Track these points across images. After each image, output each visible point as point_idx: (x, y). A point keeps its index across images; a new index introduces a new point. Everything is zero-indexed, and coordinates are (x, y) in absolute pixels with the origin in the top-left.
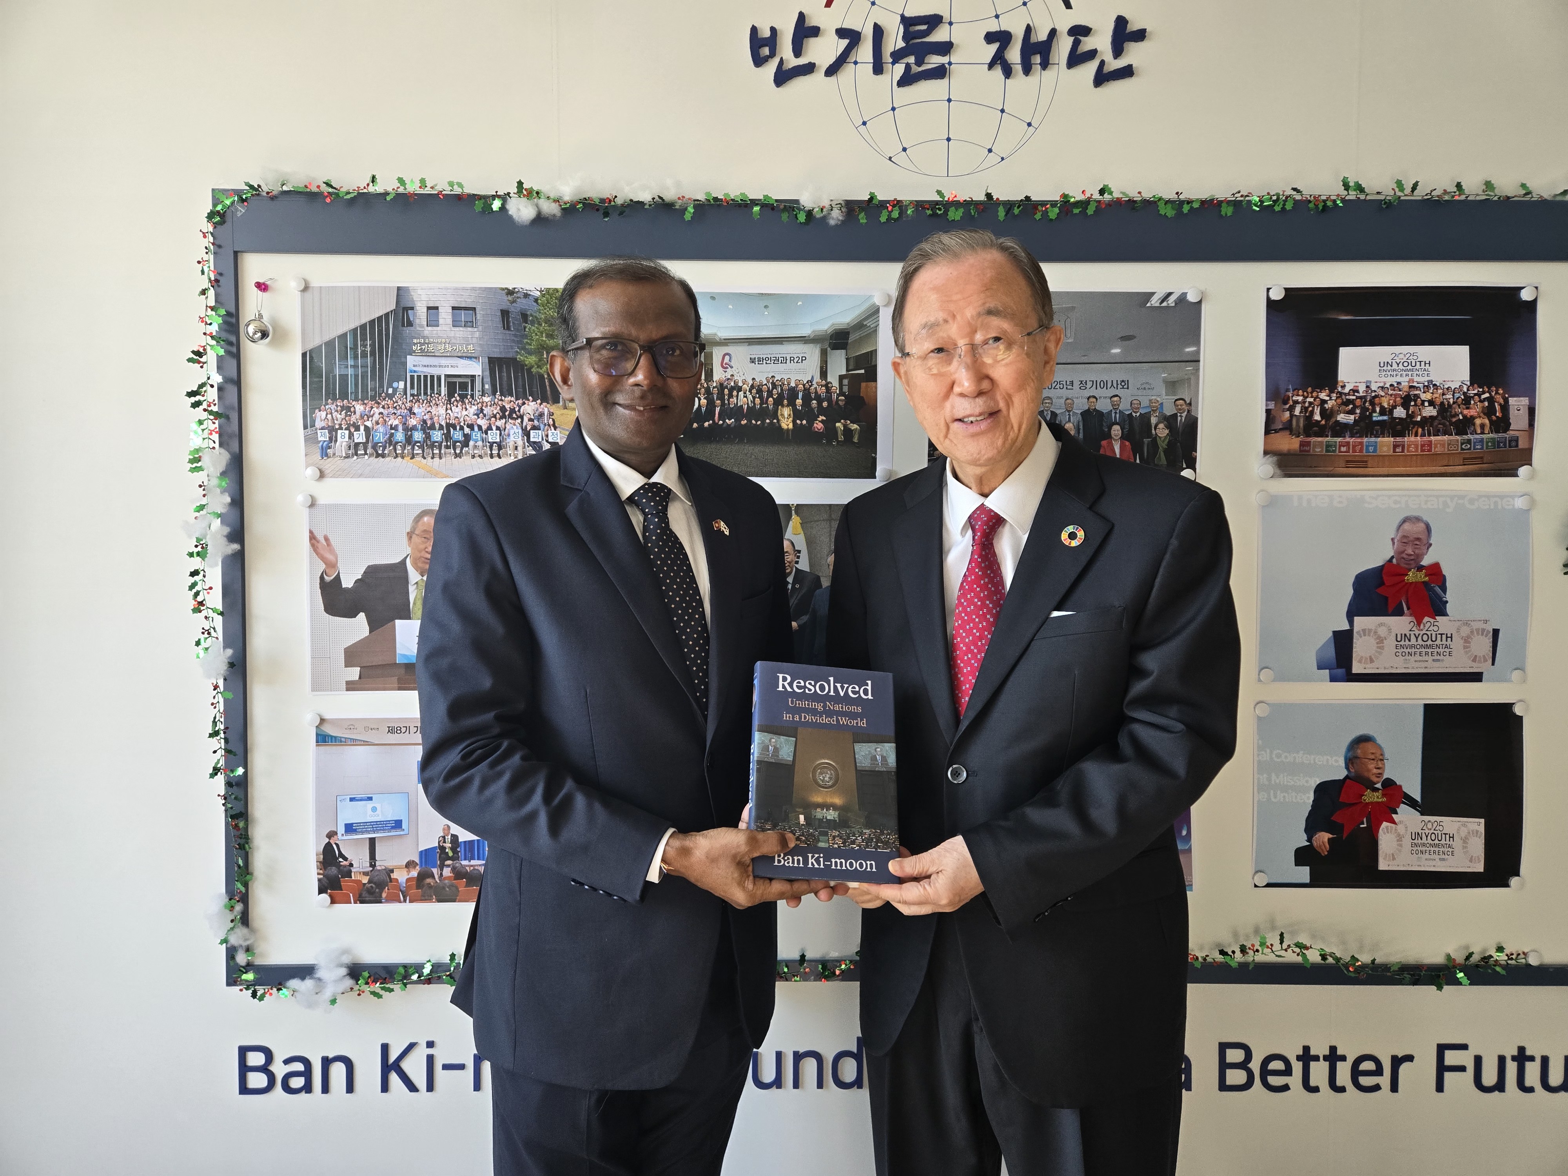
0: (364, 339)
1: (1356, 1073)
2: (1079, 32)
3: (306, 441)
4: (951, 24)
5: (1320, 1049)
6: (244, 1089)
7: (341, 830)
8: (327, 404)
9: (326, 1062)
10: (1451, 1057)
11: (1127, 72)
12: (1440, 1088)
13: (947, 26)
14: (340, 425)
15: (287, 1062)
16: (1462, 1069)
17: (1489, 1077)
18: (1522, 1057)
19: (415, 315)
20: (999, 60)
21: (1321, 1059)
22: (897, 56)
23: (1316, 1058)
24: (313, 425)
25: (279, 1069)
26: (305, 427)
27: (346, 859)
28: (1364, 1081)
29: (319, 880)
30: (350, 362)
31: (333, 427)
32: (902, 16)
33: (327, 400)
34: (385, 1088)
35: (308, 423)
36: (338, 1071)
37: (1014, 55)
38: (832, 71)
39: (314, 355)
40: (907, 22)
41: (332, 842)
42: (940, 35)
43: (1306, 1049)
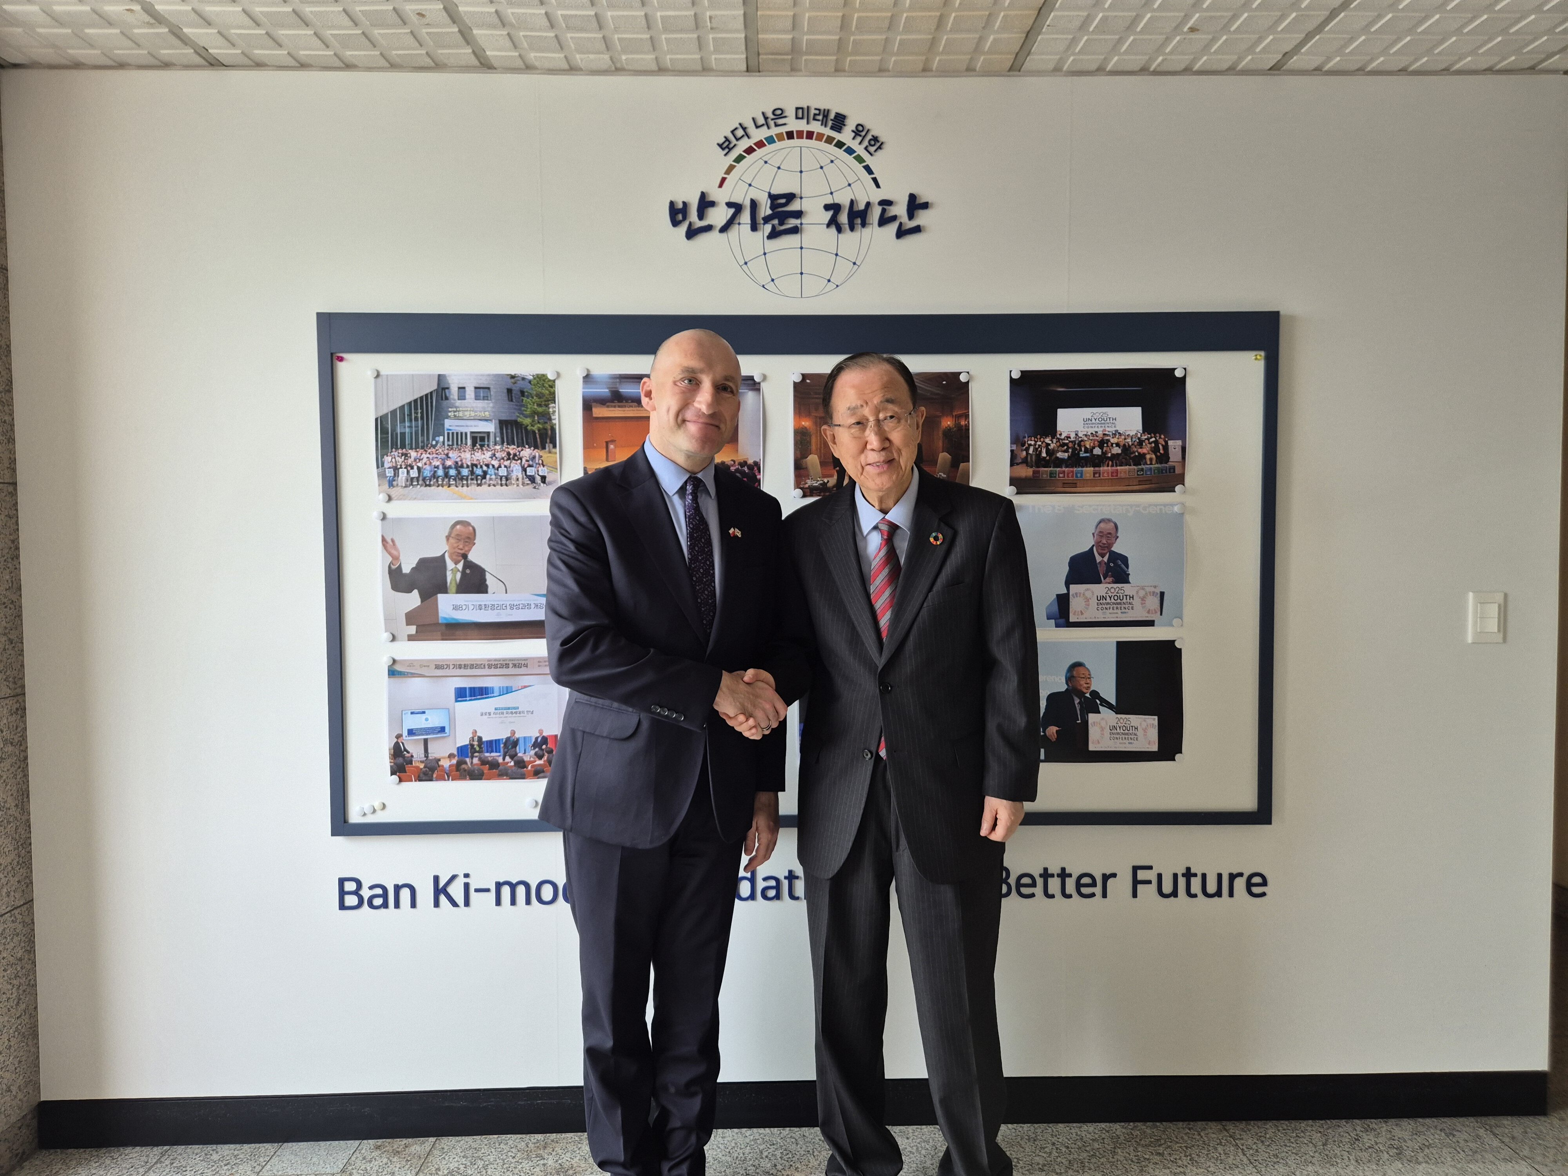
0: (416, 409)
1: (1079, 886)
2: (886, 203)
3: (379, 476)
4: (801, 198)
5: (1054, 869)
6: (342, 906)
7: (405, 733)
8: (392, 452)
9: (397, 888)
10: (1142, 875)
11: (917, 230)
12: (1135, 895)
13: (799, 199)
14: (401, 465)
15: (371, 888)
16: (1149, 882)
17: (1167, 888)
18: (1189, 874)
19: (450, 392)
20: (833, 222)
21: (1056, 876)
22: (767, 220)
23: (1052, 876)
24: (383, 466)
25: (366, 893)
26: (378, 467)
27: (408, 752)
28: (1085, 890)
29: (391, 767)
30: (407, 424)
31: (396, 467)
32: (769, 194)
33: (392, 449)
34: (437, 904)
35: (380, 464)
36: (405, 894)
37: (843, 218)
38: (724, 229)
39: (383, 420)
40: (773, 197)
41: (399, 741)
42: (795, 206)
43: (1046, 869)
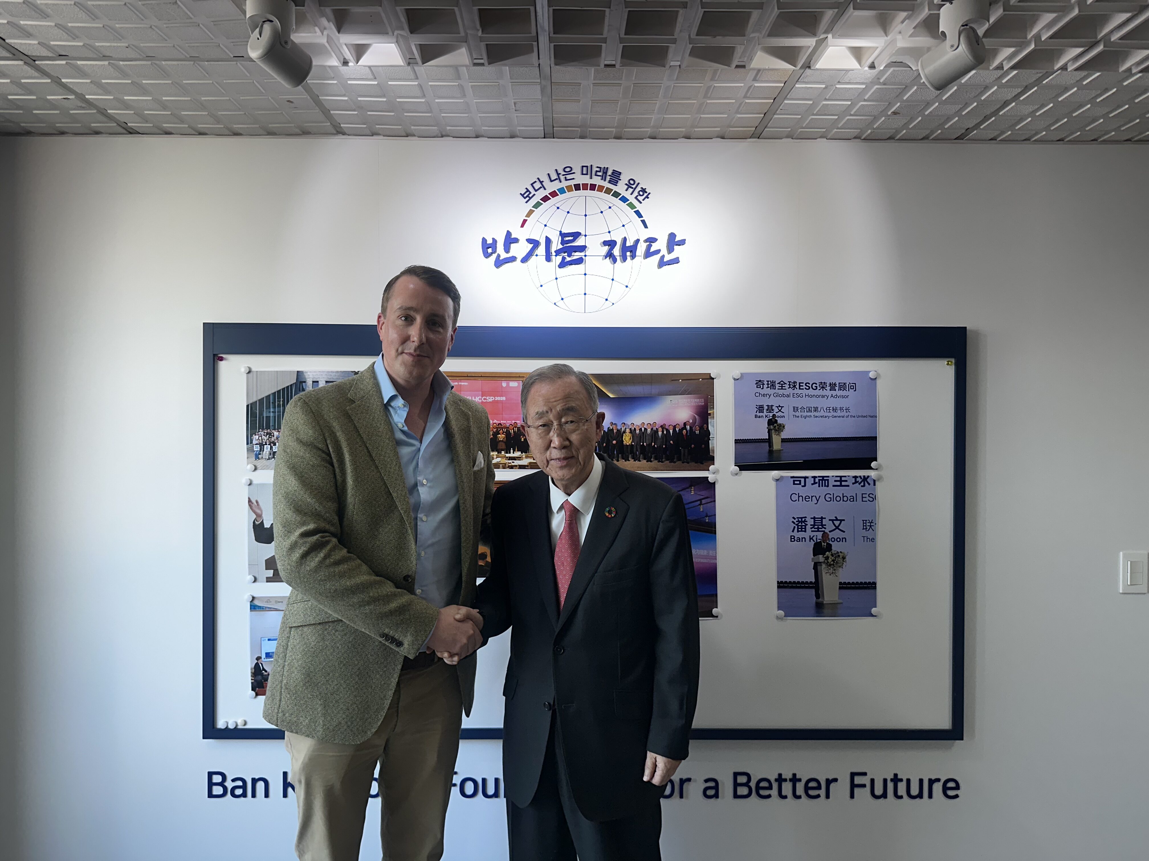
0: (279, 398)
1: (807, 788)
2: (651, 240)
4: (586, 236)
5: (787, 775)
6: (211, 795)
7: (264, 656)
8: (259, 432)
9: (254, 781)
10: (858, 780)
11: (676, 261)
12: (852, 796)
13: (584, 236)
14: (266, 442)
15: (233, 780)
16: (864, 786)
17: (879, 791)
18: (896, 780)
19: (306, 385)
20: (610, 255)
21: (788, 780)
22: (558, 252)
23: (785, 780)
24: (251, 443)
25: (229, 785)
27: (266, 671)
28: (812, 793)
30: (272, 410)
31: (262, 443)
32: (560, 232)
33: (259, 429)
34: (285, 796)
35: (249, 441)
36: (261, 785)
38: (525, 260)
39: (253, 406)
40: (563, 235)
41: (259, 662)
42: (579, 242)
43: (780, 775)
